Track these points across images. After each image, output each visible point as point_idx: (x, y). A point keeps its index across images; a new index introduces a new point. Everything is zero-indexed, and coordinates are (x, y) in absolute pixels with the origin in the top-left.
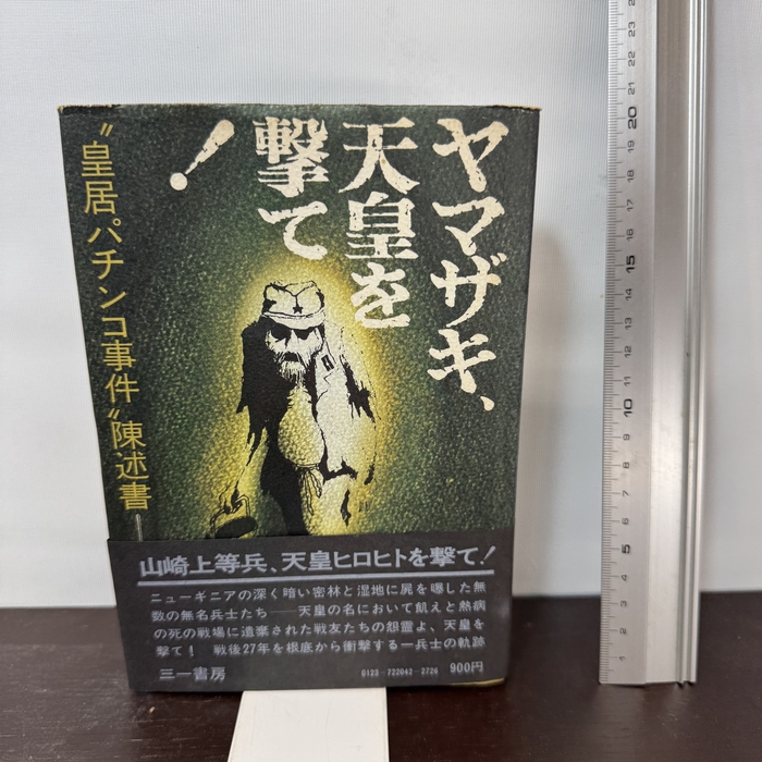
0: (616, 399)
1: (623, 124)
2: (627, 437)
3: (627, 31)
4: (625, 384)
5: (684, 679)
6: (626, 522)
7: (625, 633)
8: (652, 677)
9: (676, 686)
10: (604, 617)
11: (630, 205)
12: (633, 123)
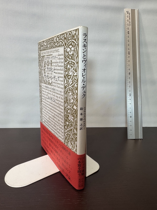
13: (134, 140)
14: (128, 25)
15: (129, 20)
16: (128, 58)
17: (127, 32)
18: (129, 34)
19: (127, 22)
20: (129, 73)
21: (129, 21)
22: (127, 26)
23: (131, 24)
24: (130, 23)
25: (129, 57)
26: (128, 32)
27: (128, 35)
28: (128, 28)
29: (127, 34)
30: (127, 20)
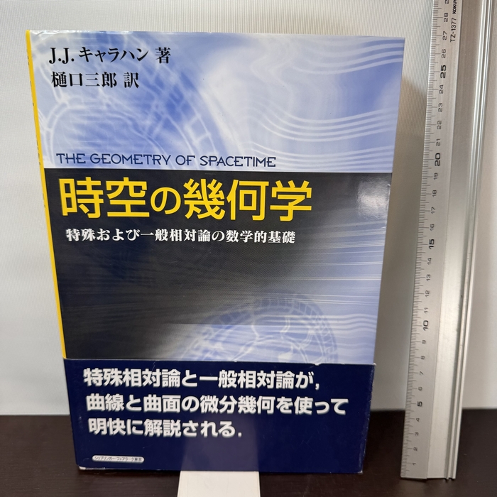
0: (418, 320)
1: (432, 163)
2: (424, 342)
3: (437, 109)
4: (425, 312)
5: (449, 476)
6: (420, 389)
7: (416, 450)
9: (444, 480)
10: (405, 441)
11: (433, 210)
12: (438, 163)
14: (445, 38)
15: (451, 15)
16: (430, 181)
17: (438, 68)
18: (443, 75)
19: (440, 21)
20: (432, 241)
21: (449, 18)
22: (439, 40)
23: (458, 32)
24: (453, 27)
25: (436, 174)
26: (443, 67)
27: (443, 81)
28: (444, 51)
29: (438, 76)
30: (441, 14)
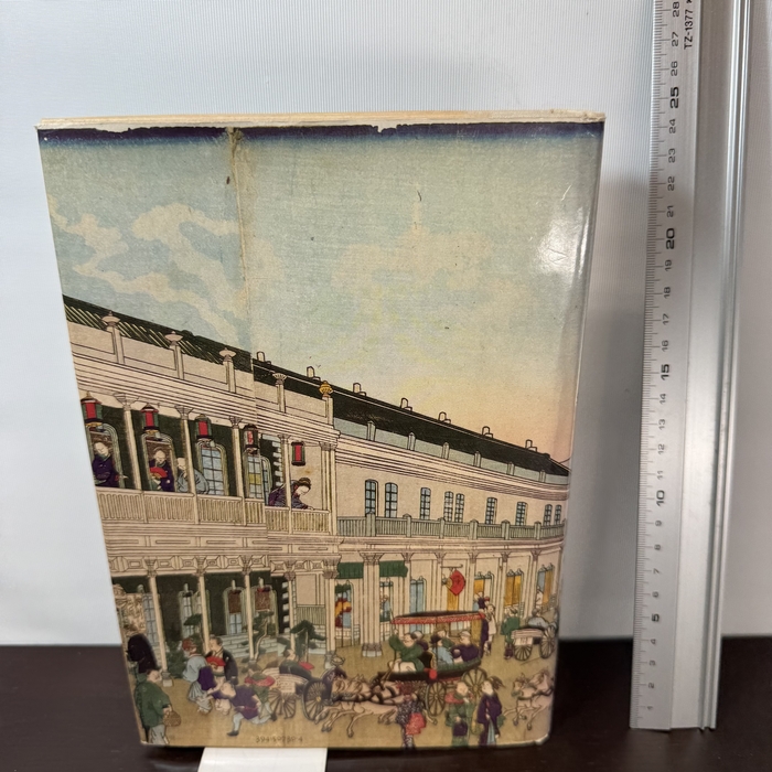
0: (649, 490)
1: (661, 245)
2: (659, 523)
3: (667, 158)
4: (659, 477)
5: (706, 725)
6: (656, 595)
7: (652, 686)
8: (676, 724)
9: (698, 731)
10: (635, 673)
11: (666, 319)
12: (671, 244)
13: (666, 736)
14: (675, 43)
15: (684, 5)
16: (660, 272)
17: (666, 92)
18: (675, 104)
20: (665, 368)
23: (696, 33)
24: (688, 25)
25: (669, 262)
26: (674, 91)
27: (674, 113)
29: (666, 103)
30: (668, 4)
